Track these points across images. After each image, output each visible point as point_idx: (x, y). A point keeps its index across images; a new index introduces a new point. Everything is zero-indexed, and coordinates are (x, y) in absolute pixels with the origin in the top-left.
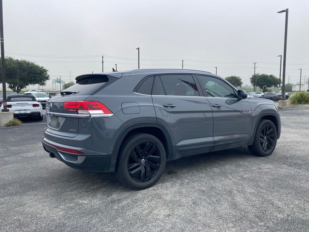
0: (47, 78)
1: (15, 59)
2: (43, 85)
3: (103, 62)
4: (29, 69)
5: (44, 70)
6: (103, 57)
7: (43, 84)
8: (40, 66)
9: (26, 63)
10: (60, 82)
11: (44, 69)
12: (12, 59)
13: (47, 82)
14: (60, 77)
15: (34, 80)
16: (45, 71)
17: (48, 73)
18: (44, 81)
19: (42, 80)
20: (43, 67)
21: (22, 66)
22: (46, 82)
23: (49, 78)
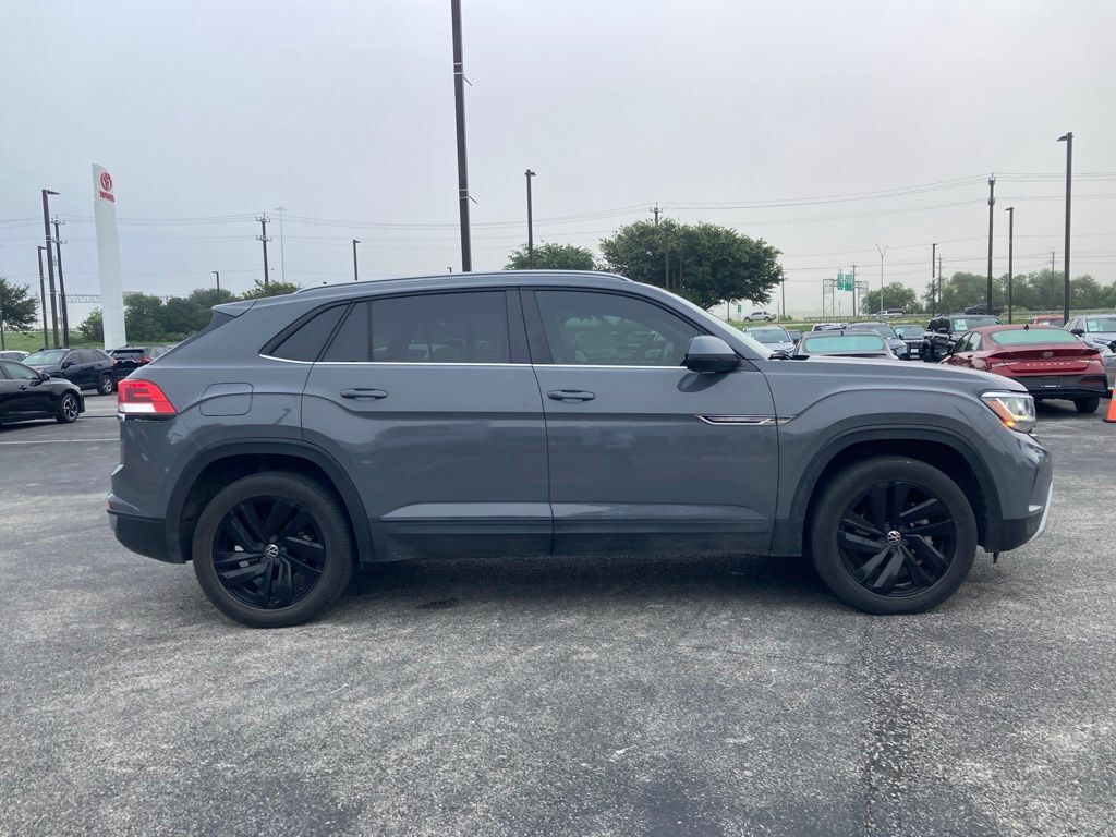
0: (775, 278)
1: (682, 225)
2: (762, 301)
3: (991, 203)
4: (715, 254)
5: (767, 252)
6: (992, 183)
7: (762, 298)
8: (755, 238)
9: (709, 235)
10: (849, 287)
11: (765, 246)
12: (673, 226)
13: (775, 292)
14: (854, 267)
15: (732, 288)
16: (769, 254)
17: (779, 260)
18: (766, 287)
19: (757, 284)
20: (764, 240)
21: (698, 244)
22: (773, 290)
23: (780, 277)
